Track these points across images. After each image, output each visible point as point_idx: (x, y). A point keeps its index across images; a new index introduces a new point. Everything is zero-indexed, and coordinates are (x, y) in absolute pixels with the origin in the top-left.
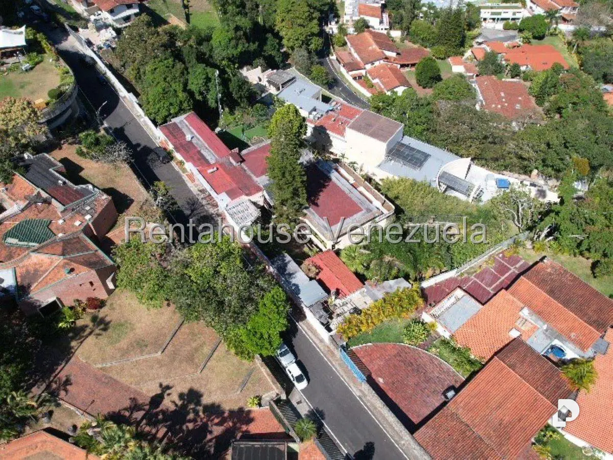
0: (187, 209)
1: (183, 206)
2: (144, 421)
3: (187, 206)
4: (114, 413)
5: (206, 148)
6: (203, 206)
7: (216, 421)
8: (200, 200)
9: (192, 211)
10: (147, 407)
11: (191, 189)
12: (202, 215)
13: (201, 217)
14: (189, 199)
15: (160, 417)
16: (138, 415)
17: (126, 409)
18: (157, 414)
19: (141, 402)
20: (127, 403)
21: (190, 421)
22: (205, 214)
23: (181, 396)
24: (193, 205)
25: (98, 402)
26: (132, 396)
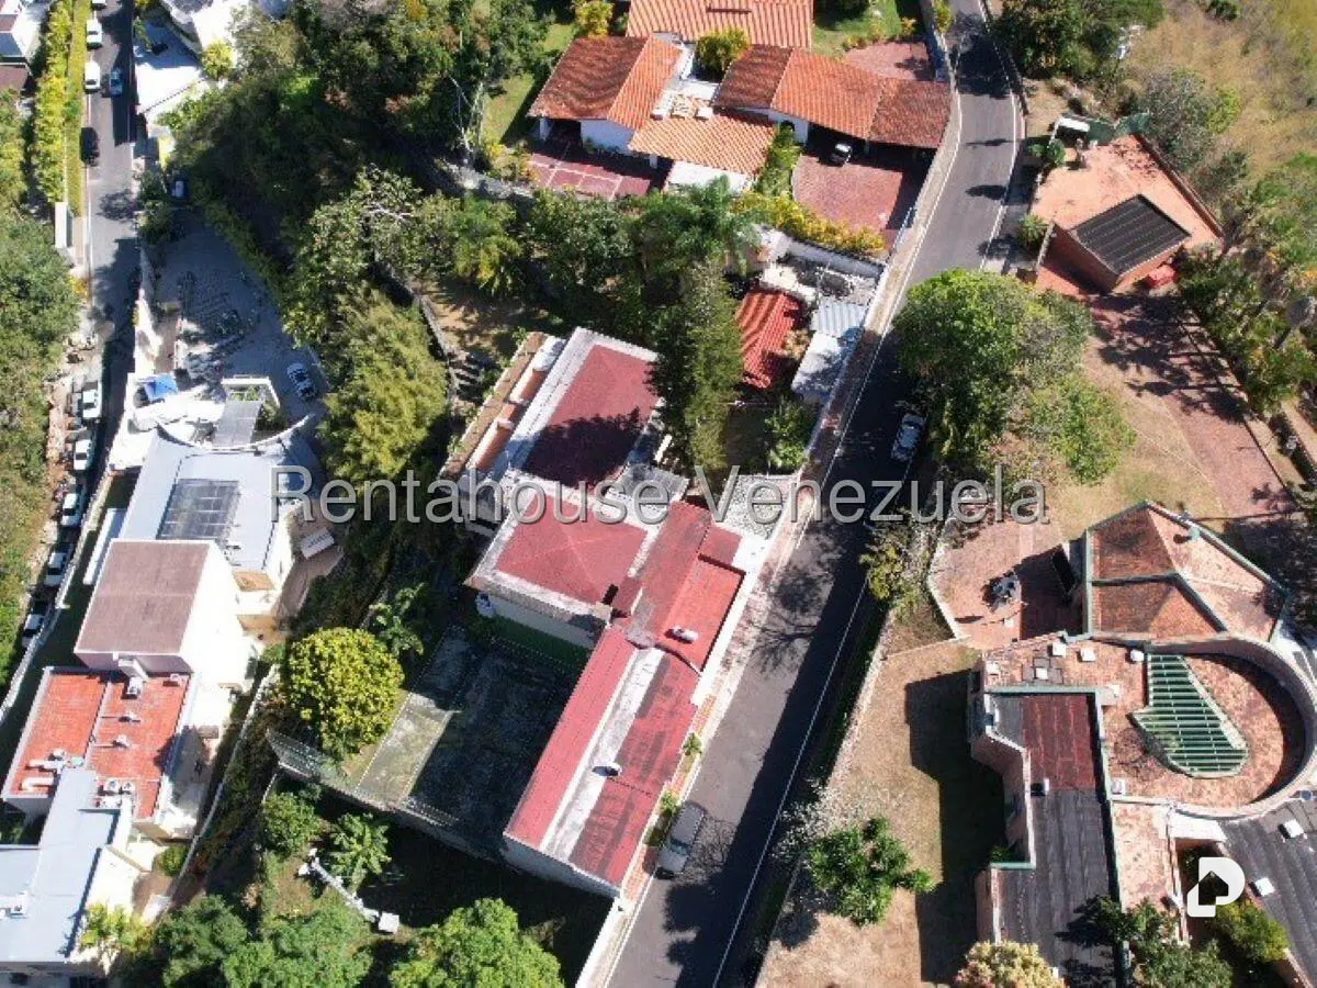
0: (793, 652)
1: (790, 669)
2: (1190, 384)
3: (787, 658)
4: (1222, 419)
5: (617, 706)
6: (764, 630)
7: (1104, 323)
8: (752, 647)
9: (790, 639)
10: (1175, 392)
11: (734, 689)
12: (786, 614)
13: (793, 610)
14: (764, 670)
15: (1167, 373)
16: (1193, 395)
17: (1203, 410)
18: (1168, 378)
19: (1179, 402)
20: (1197, 414)
21: (1135, 344)
22: (780, 610)
23: (1124, 368)
24: (773, 651)
25: (1234, 443)
26: (1184, 416)
